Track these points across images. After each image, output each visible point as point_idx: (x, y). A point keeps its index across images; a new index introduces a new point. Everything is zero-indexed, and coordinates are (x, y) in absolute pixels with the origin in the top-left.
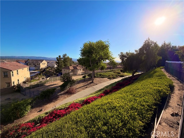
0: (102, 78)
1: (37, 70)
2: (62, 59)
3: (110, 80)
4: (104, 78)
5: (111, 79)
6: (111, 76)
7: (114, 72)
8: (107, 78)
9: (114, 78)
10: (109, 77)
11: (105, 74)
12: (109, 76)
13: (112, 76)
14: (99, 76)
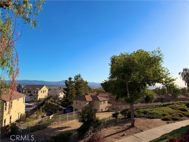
0: (150, 118)
1: (33, 102)
2: (73, 82)
3: (168, 123)
4: (153, 118)
5: (169, 121)
6: (167, 115)
7: (173, 108)
8: (159, 120)
9: (175, 120)
10: (165, 117)
11: (154, 111)
12: (164, 115)
13: (169, 116)
14: (143, 115)
